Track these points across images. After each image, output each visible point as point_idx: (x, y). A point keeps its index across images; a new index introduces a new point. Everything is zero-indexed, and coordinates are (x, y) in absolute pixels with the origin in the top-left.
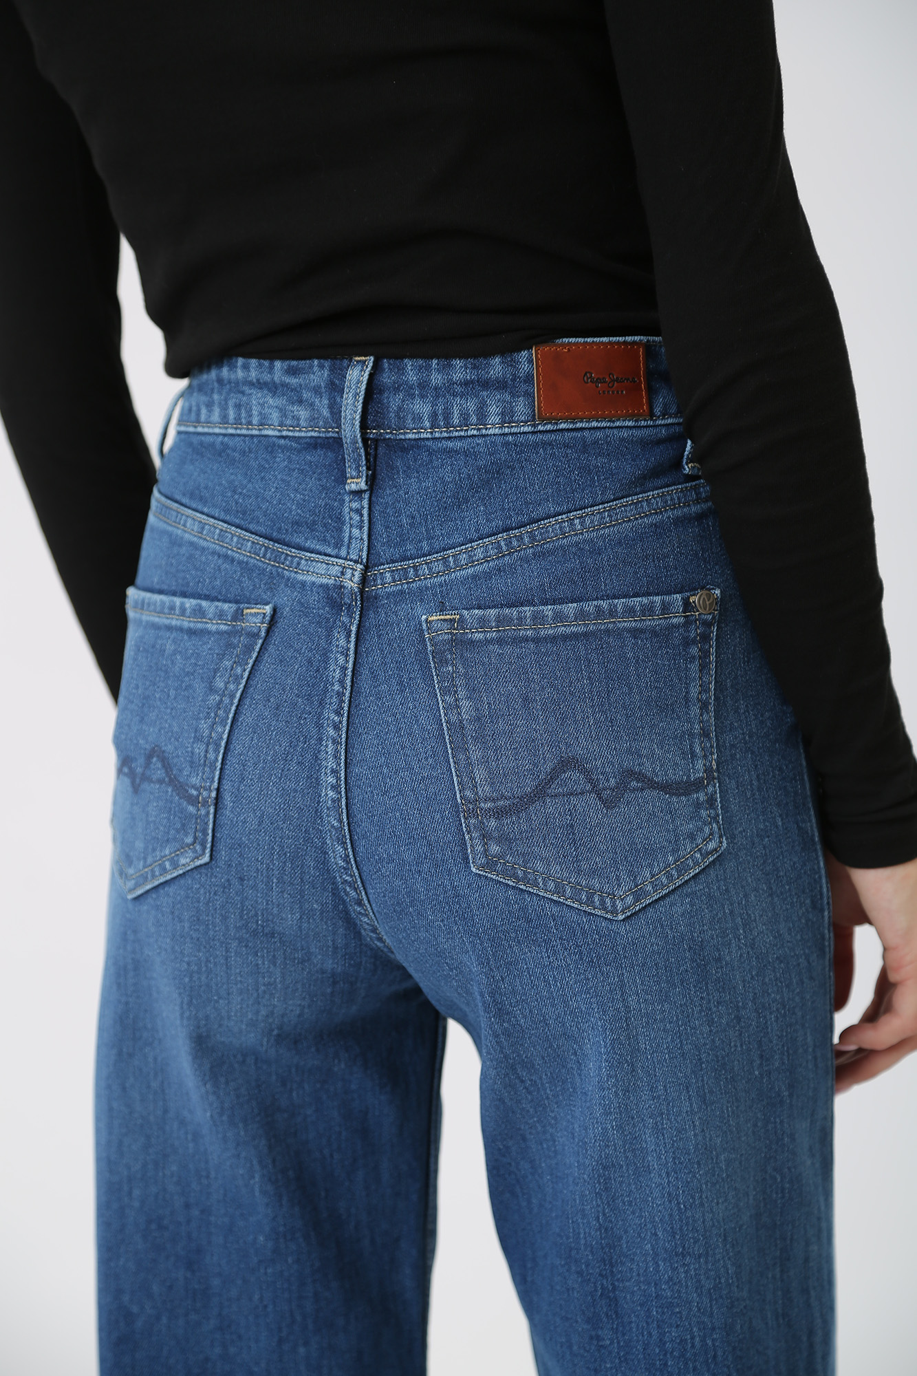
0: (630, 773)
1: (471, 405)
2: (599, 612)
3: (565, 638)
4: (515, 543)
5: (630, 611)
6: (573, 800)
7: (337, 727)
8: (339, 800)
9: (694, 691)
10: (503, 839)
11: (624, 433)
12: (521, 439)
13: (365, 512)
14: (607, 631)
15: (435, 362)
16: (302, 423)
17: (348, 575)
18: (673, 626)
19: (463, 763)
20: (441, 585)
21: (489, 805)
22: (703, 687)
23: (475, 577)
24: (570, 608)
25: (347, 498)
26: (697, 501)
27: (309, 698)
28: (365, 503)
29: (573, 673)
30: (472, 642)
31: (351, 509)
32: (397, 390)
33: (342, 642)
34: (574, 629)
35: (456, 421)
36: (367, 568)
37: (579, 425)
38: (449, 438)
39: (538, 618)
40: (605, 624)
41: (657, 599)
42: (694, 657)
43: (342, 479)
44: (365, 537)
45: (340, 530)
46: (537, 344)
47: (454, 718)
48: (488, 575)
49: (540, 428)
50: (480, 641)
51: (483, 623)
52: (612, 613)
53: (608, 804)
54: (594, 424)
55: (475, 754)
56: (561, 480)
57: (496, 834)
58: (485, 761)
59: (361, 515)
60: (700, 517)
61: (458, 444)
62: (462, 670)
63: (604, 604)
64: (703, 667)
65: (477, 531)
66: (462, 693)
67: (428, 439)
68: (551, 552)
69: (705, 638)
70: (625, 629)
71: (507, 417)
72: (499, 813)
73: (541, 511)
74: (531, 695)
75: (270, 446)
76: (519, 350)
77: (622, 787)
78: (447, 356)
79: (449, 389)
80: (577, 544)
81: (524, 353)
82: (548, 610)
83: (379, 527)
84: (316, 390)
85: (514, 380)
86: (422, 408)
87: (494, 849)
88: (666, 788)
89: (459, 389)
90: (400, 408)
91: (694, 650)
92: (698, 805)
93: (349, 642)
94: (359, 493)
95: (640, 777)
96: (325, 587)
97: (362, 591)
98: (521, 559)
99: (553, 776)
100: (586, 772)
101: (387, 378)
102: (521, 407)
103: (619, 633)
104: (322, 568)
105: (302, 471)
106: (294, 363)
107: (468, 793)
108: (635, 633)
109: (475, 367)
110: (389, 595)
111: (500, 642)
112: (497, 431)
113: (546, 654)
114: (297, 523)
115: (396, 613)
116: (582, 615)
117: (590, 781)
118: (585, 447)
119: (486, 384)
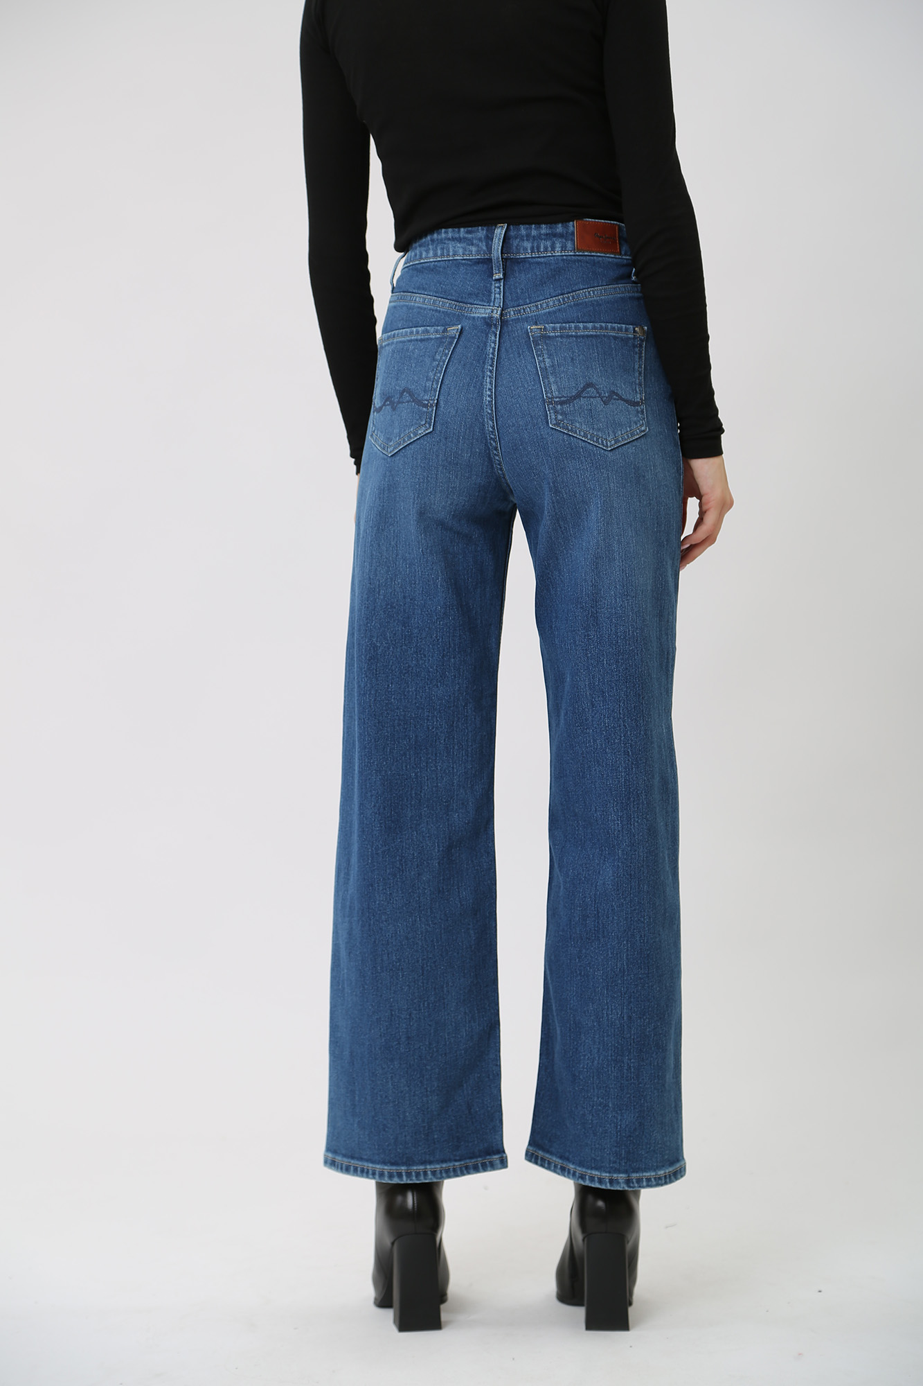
0: (613, 393)
1: (549, 243)
2: (601, 328)
3: (588, 336)
4: (566, 299)
5: (613, 329)
6: (592, 399)
7: (491, 371)
8: (492, 401)
9: (637, 367)
10: (563, 413)
11: (611, 260)
12: (569, 258)
13: (502, 288)
14: (604, 335)
15: (533, 226)
16: (473, 253)
17: (495, 311)
18: (629, 338)
19: (547, 383)
20: (535, 316)
21: (558, 399)
22: (640, 367)
23: (549, 313)
24: (590, 325)
25: (493, 283)
26: (637, 292)
27: (478, 361)
28: (502, 284)
29: (591, 350)
30: (549, 337)
31: (495, 287)
32: (516, 238)
33: (493, 338)
34: (592, 333)
35: (542, 250)
36: (502, 310)
37: (593, 254)
38: (539, 257)
39: (577, 328)
40: (603, 332)
41: (624, 326)
42: (636, 353)
43: (492, 275)
44: (502, 297)
45: (490, 296)
46: (577, 219)
47: (543, 366)
48: (555, 312)
49: (577, 253)
50: (553, 336)
51: (554, 329)
52: (606, 329)
53: (605, 403)
54: (599, 254)
55: (552, 379)
56: (584, 276)
57: (560, 412)
58: (556, 382)
59: (500, 289)
60: (638, 299)
61: (543, 260)
62: (545, 347)
63: (603, 325)
64: (640, 357)
65: (550, 295)
66: (546, 356)
67: (529, 258)
68: (581, 304)
69: (641, 346)
70: (611, 336)
71: (564, 248)
72: (562, 403)
73: (577, 287)
74: (574, 358)
75: (457, 264)
76: (569, 221)
77: (610, 397)
78: (538, 223)
79: (539, 237)
80: (592, 301)
81: (571, 223)
82: (581, 325)
83: (507, 294)
84: (480, 240)
85: (566, 234)
86: (528, 245)
87: (560, 417)
88: (626, 401)
89: (543, 237)
90: (517, 245)
91: (637, 350)
92: (638, 412)
93: (496, 338)
94: (499, 280)
95: (617, 394)
96: (484, 318)
97: (501, 318)
98: (568, 306)
99: (584, 389)
100: (596, 389)
101: (512, 233)
102: (569, 245)
103: (609, 337)
104: (483, 311)
105: (472, 274)
106: (470, 229)
107: (549, 395)
108: (615, 338)
109: (550, 228)
110: (512, 320)
111: (561, 337)
112: (559, 254)
113: (580, 342)
114: (470, 294)
115: (516, 327)
116: (594, 328)
117: (598, 393)
118: (594, 264)
119: (555, 235)
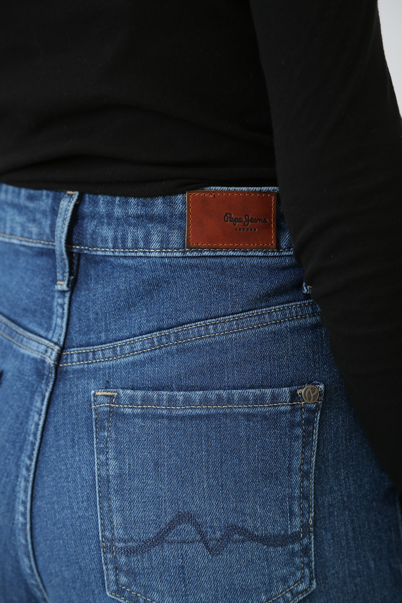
0: (234, 528)
1: (140, 233)
2: (219, 399)
3: (192, 417)
4: (164, 340)
5: (245, 400)
6: (185, 547)
7: (28, 469)
8: (25, 524)
9: (296, 463)
10: (130, 573)
11: (255, 261)
12: (175, 261)
13: (66, 307)
14: (225, 415)
15: (118, 199)
16: (34, 237)
17: (49, 354)
18: (281, 412)
19: (106, 509)
20: (109, 368)
21: (121, 545)
22: (306, 461)
23: (134, 364)
24: (197, 395)
25: (56, 295)
26: (313, 315)
27: (14, 443)
28: (67, 300)
29: (194, 446)
30: (123, 415)
31: (58, 304)
32: (93, 217)
33: (38, 404)
34: (198, 412)
35: (129, 245)
36: (63, 349)
37: (219, 253)
38: (125, 257)
39: (172, 401)
40: (224, 408)
41: (268, 391)
42: (298, 437)
43: (55, 281)
44: (64, 325)
45: (51, 318)
46: (189, 190)
47: (104, 473)
48: (142, 363)
49: (188, 254)
50: (129, 414)
51: (132, 400)
52: (230, 401)
53: (213, 551)
54: (231, 253)
55: (115, 503)
56: (203, 294)
57: (125, 568)
58: (121, 510)
59: (63, 309)
60: (314, 327)
61: (131, 262)
62: (114, 436)
63: (224, 393)
64: (306, 444)
65: (139, 328)
66: (111, 455)
67: (111, 256)
68: (190, 349)
69: (310, 422)
70: (239, 413)
71: (165, 244)
72: (129, 552)
73: (185, 317)
74: (160, 461)
75: (16, 251)
76: (176, 194)
77: (226, 538)
78: (126, 195)
79: (125, 220)
80: (210, 344)
81: (180, 197)
82: (180, 395)
83: (74, 319)
84: (44, 213)
85: (171, 217)
86: (107, 232)
87: (123, 579)
88: (265, 540)
89: (133, 221)
90: (94, 232)
91: (299, 431)
92: (293, 554)
93: (42, 404)
94: (63, 292)
95: (243, 531)
96: (35, 360)
97: (57, 367)
98: (167, 353)
99: (171, 527)
100: (197, 526)
101: (87, 208)
102: (175, 238)
103: (234, 417)
104: (34, 345)
105: (33, 271)
106: (32, 192)
107: (107, 533)
108: (248, 417)
109: (144, 205)
110: (75, 371)
111: (143, 416)
112: (157, 254)
113: (176, 429)
114: (25, 310)
115: (77, 386)
116: (205, 401)
117: (200, 532)
118: (223, 270)
119: (151, 218)
